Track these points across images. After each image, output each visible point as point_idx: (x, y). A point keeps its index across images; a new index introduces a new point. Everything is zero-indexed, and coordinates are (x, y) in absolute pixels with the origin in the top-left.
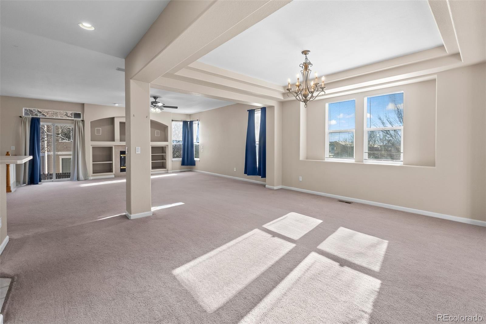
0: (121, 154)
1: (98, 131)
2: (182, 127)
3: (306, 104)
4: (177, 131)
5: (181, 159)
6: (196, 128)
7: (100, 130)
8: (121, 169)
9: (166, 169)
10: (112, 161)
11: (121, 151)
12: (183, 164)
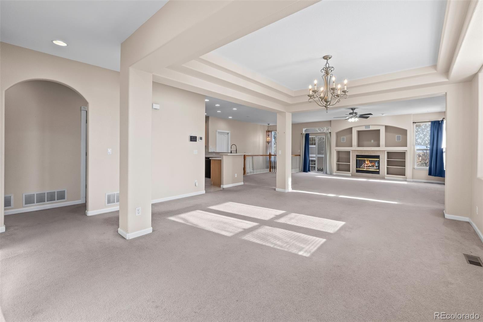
0: (357, 157)
1: (343, 139)
5: (428, 168)
7: (345, 138)
8: (357, 170)
9: (404, 177)
10: (350, 163)
11: (357, 155)
12: (430, 174)
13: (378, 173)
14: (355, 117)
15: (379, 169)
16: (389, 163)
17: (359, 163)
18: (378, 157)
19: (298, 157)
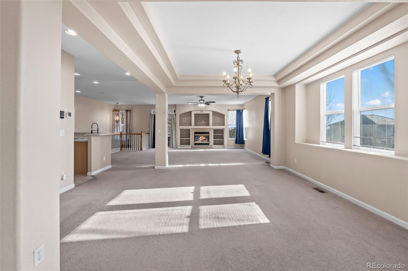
0: (195, 134)
1: (184, 120)
2: (235, 114)
3: (238, 94)
4: (231, 118)
5: (235, 139)
6: (245, 114)
7: (185, 119)
8: (195, 143)
9: (223, 146)
10: (190, 138)
11: (195, 132)
12: (236, 143)
13: (208, 144)
14: (203, 103)
15: (209, 141)
16: (215, 137)
17: (196, 138)
18: (208, 133)
19: (148, 135)
